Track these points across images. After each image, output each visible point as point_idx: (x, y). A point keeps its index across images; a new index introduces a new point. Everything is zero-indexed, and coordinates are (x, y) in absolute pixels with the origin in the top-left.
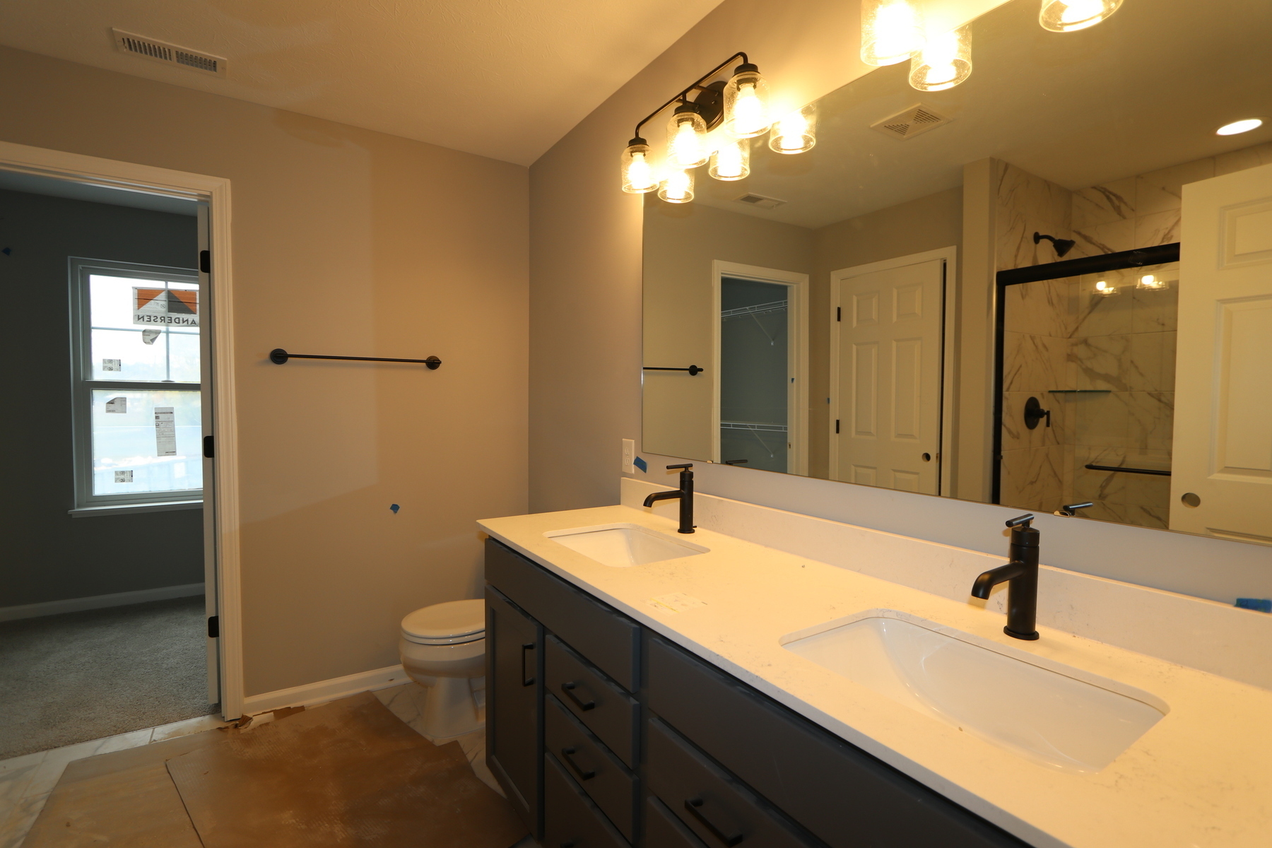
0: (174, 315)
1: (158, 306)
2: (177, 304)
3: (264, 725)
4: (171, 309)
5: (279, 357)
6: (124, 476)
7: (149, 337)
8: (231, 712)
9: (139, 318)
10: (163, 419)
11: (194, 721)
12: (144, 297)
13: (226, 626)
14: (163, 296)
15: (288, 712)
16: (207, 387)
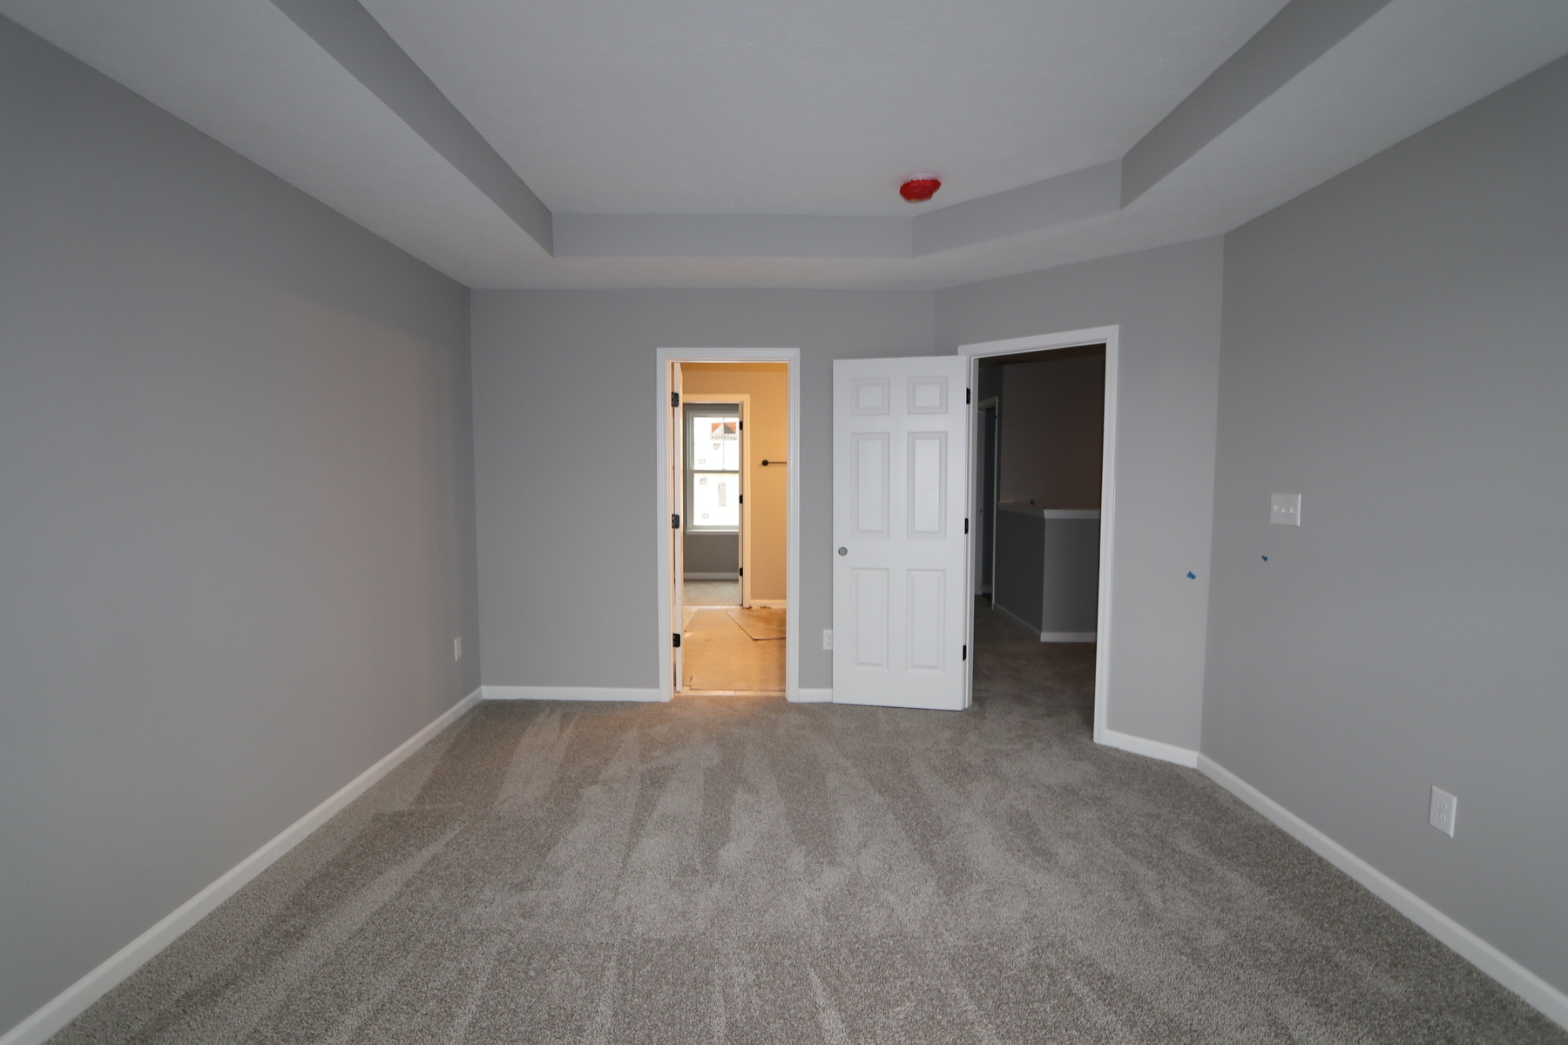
0: (727, 435)
1: (721, 430)
2: (728, 429)
3: (757, 610)
4: (725, 432)
5: (765, 463)
6: (705, 516)
7: (716, 446)
8: (746, 605)
9: (713, 438)
10: (721, 487)
11: (734, 607)
12: (715, 427)
13: (745, 572)
14: (722, 426)
15: (765, 607)
16: (741, 472)
